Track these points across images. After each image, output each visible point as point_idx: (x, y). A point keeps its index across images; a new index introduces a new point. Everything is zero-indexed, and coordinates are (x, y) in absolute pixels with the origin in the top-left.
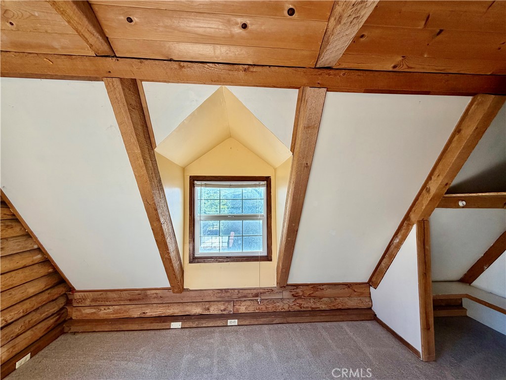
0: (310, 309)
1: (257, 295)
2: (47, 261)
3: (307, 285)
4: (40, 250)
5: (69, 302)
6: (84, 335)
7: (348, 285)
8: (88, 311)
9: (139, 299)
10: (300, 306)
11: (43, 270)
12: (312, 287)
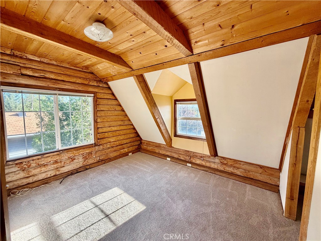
0: (230, 172)
1: (201, 157)
2: (134, 129)
3: (231, 159)
4: (132, 125)
5: (141, 143)
6: (143, 153)
7: (261, 167)
8: (145, 147)
9: (158, 147)
10: (224, 168)
11: (134, 131)
12: (233, 161)
